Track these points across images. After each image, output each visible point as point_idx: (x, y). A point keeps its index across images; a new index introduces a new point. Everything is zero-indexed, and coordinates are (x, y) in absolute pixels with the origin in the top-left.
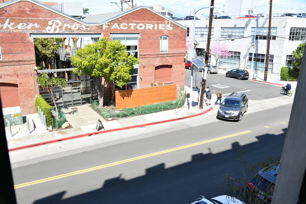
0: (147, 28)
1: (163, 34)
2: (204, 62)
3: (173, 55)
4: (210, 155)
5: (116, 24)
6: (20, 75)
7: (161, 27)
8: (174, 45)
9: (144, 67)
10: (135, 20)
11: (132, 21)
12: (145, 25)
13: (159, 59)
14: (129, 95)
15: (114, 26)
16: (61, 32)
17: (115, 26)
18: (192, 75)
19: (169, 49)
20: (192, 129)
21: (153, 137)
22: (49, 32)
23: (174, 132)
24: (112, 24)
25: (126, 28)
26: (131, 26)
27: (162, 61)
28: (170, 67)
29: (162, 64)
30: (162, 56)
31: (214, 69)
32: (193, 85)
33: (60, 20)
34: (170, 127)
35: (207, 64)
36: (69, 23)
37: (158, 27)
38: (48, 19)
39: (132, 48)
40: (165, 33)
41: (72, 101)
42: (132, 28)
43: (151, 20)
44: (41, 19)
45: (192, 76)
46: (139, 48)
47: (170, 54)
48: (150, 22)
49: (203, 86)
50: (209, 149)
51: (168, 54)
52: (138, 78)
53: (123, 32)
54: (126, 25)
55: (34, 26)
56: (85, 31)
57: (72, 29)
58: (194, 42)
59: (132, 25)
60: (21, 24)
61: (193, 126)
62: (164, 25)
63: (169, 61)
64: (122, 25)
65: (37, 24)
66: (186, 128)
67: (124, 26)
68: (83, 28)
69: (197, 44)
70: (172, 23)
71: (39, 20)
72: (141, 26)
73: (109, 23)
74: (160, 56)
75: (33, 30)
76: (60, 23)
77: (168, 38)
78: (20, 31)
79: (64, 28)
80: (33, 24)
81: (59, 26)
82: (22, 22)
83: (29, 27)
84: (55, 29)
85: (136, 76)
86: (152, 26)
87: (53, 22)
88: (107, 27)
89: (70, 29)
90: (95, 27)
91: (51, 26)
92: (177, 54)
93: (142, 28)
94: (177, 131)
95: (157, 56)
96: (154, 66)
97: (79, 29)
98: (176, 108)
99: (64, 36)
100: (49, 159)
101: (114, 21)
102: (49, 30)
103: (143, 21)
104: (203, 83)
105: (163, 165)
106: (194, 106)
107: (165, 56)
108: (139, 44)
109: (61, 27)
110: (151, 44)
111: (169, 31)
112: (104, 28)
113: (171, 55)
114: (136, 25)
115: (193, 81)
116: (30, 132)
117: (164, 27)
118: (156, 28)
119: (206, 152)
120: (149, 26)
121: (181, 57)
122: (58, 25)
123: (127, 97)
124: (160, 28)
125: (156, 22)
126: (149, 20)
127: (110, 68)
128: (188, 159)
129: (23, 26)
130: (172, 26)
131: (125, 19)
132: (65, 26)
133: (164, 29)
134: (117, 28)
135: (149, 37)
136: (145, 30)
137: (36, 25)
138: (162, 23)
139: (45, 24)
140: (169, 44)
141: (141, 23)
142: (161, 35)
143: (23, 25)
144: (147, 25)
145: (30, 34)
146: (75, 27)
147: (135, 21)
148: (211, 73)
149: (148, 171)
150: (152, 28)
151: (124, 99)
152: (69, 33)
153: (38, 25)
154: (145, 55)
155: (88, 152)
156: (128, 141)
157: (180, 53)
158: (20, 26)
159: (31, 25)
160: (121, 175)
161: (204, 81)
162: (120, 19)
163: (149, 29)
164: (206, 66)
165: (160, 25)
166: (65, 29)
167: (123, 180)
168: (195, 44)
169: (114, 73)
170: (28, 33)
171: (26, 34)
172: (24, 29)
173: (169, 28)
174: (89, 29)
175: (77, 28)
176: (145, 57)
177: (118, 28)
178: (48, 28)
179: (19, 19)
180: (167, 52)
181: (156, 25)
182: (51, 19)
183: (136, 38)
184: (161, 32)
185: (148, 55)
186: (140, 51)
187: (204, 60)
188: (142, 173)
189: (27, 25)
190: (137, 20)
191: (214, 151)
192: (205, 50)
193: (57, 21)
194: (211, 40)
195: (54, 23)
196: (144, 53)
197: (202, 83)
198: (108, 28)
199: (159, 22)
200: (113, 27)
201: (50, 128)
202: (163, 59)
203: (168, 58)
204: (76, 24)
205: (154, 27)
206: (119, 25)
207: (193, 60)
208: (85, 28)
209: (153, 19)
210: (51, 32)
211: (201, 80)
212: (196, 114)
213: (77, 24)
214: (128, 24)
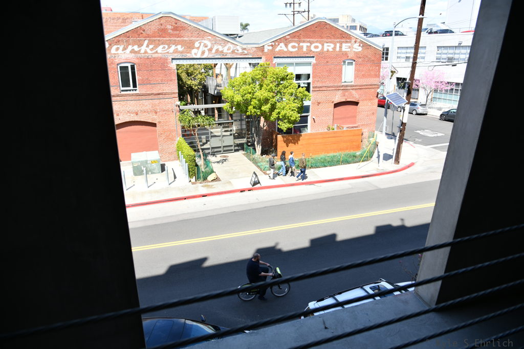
0: (325, 50)
1: (348, 57)
2: (405, 98)
3: (360, 87)
4: (402, 228)
5: (282, 45)
6: (159, 112)
7: (345, 47)
8: (363, 73)
9: (319, 103)
10: (309, 38)
11: (305, 40)
12: (323, 45)
13: (340, 92)
14: (296, 141)
15: (279, 46)
16: (210, 56)
17: (281, 47)
18: (386, 115)
19: (355, 78)
20: (379, 190)
21: (325, 198)
22: (195, 57)
23: (355, 193)
24: (277, 44)
25: (296, 49)
26: (303, 46)
27: (344, 95)
28: (356, 103)
29: (344, 100)
30: (345, 88)
31: (422, 108)
32: (386, 130)
33: (210, 40)
34: (350, 187)
35: (409, 101)
36: (220, 44)
37: (341, 47)
38: (194, 39)
39: (303, 77)
40: (350, 56)
41: (222, 147)
42: (305, 49)
43: (331, 38)
44: (187, 39)
45: (385, 117)
46: (313, 77)
47: (356, 86)
48: (329, 40)
49: (402, 131)
50: (402, 220)
51: (353, 86)
52: (309, 119)
53: (291, 56)
54: (297, 45)
55: (177, 48)
56: (241, 55)
57: (224, 52)
58: (390, 68)
59: (305, 45)
60: (161, 46)
61: (382, 187)
62: (349, 44)
63: (354, 96)
64: (290, 45)
65: (180, 46)
66: (371, 189)
67: (293, 47)
68: (238, 51)
69: (395, 72)
70: (361, 42)
71: (183, 41)
72: (316, 47)
73: (273, 44)
74: (342, 88)
75: (176, 54)
76: (209, 45)
77: (354, 63)
78: (160, 55)
79: (214, 51)
80: (176, 46)
81: (209, 47)
82: (162, 44)
83: (171, 50)
84: (203, 53)
85: (307, 116)
86: (332, 45)
87: (200, 43)
88: (270, 48)
89: (222, 52)
90: (254, 49)
91: (198, 48)
92: (367, 85)
93: (318, 50)
94: (358, 192)
95: (337, 88)
96: (333, 102)
97: (233, 52)
98: (360, 162)
99: (214, 62)
100: (191, 218)
101: (279, 41)
102: (195, 54)
103: (319, 40)
104: (402, 127)
105: (334, 236)
106: (387, 160)
107: (349, 88)
108: (313, 72)
109: (210, 50)
110: (330, 71)
111: (356, 53)
112: (266, 50)
113: (358, 87)
114: (310, 46)
115: (387, 124)
116: (170, 183)
117: (350, 47)
118: (338, 49)
119: (396, 223)
120: (328, 47)
121: (373, 90)
122: (206, 47)
123: (293, 144)
124: (344, 49)
125: (338, 40)
126: (328, 37)
127: (271, 104)
128: (370, 231)
129: (164, 50)
130: (361, 45)
131: (295, 37)
132: (216, 47)
133: (349, 50)
134: (283, 50)
135: (327, 62)
136: (322, 52)
137: (179, 48)
138: (347, 42)
139: (190, 46)
140: (355, 71)
141: (317, 42)
142: (344, 58)
143: (164, 47)
144: (326, 45)
145: (172, 59)
146: (228, 49)
147: (308, 40)
148: (417, 114)
149: (314, 242)
150: (333, 49)
151: (287, 146)
152: (220, 57)
153: (182, 48)
154: (321, 87)
155: (238, 212)
156: (290, 202)
157: (371, 85)
158: (160, 49)
159: (173, 47)
160: (277, 244)
161: (403, 124)
162: (288, 37)
163: (328, 51)
164: (407, 103)
165: (344, 45)
166: (216, 53)
167: (280, 251)
168: (392, 72)
169: (276, 111)
170: (170, 58)
171: (167, 59)
172: (165, 53)
173: (357, 48)
174: (246, 52)
175: (231, 50)
176: (321, 89)
177: (285, 49)
178: (194, 51)
179: (159, 40)
180: (353, 84)
181: (338, 45)
182: (197, 39)
183: (309, 64)
184: (346, 54)
185: (325, 87)
186: (313, 82)
187: (405, 94)
188: (305, 244)
189: (169, 47)
190: (311, 38)
191: (409, 223)
192: (408, 81)
193: (206, 42)
194: (417, 65)
195: (202, 44)
196: (319, 85)
197: (399, 127)
198: (272, 50)
199: (343, 40)
200: (277, 49)
201: (193, 180)
202: (347, 94)
204: (229, 45)
205: (334, 48)
206: (286, 46)
207: (388, 94)
208: (240, 51)
209: (334, 37)
210: (198, 56)
211: (399, 124)
212: (388, 171)
213: (232, 46)
214: (299, 44)
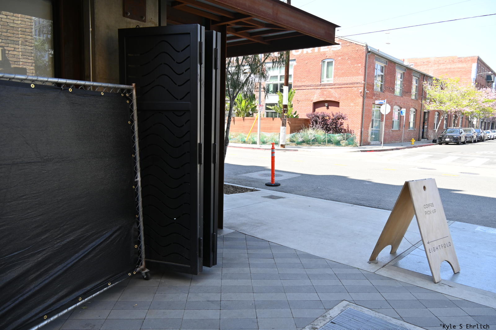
1: (326, 57)
3: (340, 86)
8: (343, 71)
9: (299, 102)
13: (319, 91)
27: (323, 94)
29: (323, 99)
30: (323, 87)
40: (329, 56)
46: (294, 77)
47: (334, 85)
51: (332, 85)
63: (334, 96)
70: (341, 40)
74: (320, 87)
77: (334, 61)
92: (347, 84)
93: (299, 53)
95: (316, 87)
96: (311, 101)
107: (327, 87)
108: (295, 73)
110: (309, 71)
111: (335, 52)
113: (338, 86)
118: (316, 50)
121: (356, 89)
124: (322, 49)
133: (328, 49)
135: (307, 63)
136: (302, 55)
140: (334, 70)
142: (323, 58)
157: (352, 84)
176: (300, 88)
183: (291, 66)
184: (324, 54)
185: (304, 86)
186: (294, 82)
196: (299, 84)
202: (325, 93)
203: (333, 91)
